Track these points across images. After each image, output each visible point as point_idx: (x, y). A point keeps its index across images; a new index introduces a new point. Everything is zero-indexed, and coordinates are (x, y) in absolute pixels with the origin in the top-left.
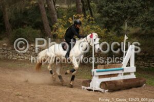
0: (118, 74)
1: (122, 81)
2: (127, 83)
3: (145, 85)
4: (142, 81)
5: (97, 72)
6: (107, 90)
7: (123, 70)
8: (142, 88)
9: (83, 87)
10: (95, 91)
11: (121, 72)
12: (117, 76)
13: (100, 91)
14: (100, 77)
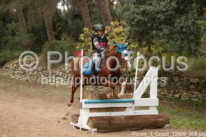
0: (126, 108)
1: (123, 118)
2: (131, 121)
3: (167, 125)
4: (161, 119)
5: (86, 103)
6: (95, 130)
7: (133, 102)
8: (162, 130)
9: (72, 123)
10: (83, 129)
11: (130, 105)
12: (122, 111)
13: (87, 130)
14: (92, 110)
